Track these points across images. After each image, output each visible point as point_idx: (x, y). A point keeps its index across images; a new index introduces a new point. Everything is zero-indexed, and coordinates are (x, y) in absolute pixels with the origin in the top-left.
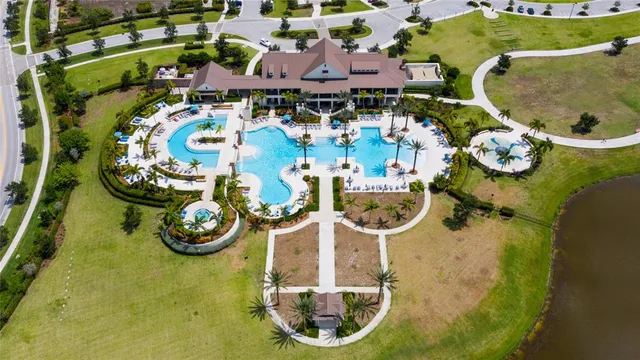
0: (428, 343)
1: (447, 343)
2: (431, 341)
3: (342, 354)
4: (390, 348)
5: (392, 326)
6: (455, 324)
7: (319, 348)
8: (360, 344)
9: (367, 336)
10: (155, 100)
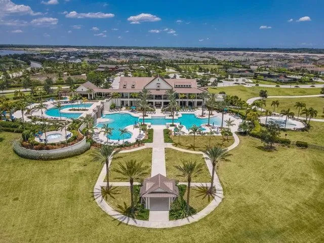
0: (276, 227)
1: (298, 227)
2: (278, 225)
3: (176, 236)
4: (233, 231)
5: (230, 211)
6: (296, 210)
7: (149, 229)
8: (197, 226)
9: (205, 219)
10: (49, 97)
